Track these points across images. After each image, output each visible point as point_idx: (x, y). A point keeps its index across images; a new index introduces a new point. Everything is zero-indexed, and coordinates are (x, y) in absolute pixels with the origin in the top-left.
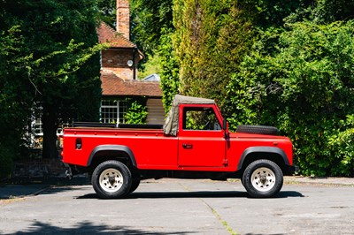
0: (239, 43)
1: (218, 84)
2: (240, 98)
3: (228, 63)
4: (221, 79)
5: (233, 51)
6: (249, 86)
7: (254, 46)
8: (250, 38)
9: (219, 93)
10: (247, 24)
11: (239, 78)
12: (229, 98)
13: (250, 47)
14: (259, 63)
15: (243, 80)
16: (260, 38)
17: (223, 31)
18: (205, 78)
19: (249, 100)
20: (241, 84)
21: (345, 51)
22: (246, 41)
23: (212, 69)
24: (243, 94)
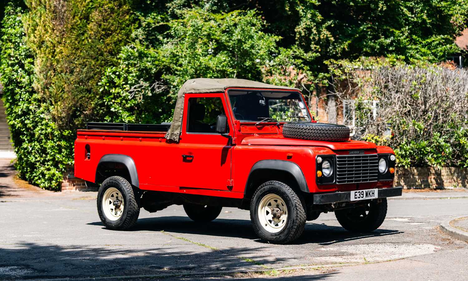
0: (115, 31)
1: (89, 79)
2: (115, 98)
3: (102, 55)
4: (92, 74)
5: (108, 40)
6: (126, 84)
7: (133, 35)
8: (128, 26)
9: (89, 91)
10: (125, 8)
11: (114, 73)
12: (101, 98)
13: (128, 35)
14: (142, 56)
15: (119, 77)
16: (140, 26)
17: (95, 15)
18: (72, 72)
19: (127, 101)
20: (116, 80)
21: (246, 46)
22: (124, 29)
23: (81, 61)
24: (118, 93)
